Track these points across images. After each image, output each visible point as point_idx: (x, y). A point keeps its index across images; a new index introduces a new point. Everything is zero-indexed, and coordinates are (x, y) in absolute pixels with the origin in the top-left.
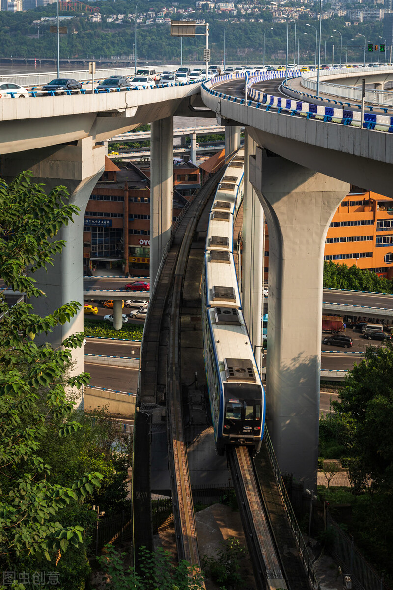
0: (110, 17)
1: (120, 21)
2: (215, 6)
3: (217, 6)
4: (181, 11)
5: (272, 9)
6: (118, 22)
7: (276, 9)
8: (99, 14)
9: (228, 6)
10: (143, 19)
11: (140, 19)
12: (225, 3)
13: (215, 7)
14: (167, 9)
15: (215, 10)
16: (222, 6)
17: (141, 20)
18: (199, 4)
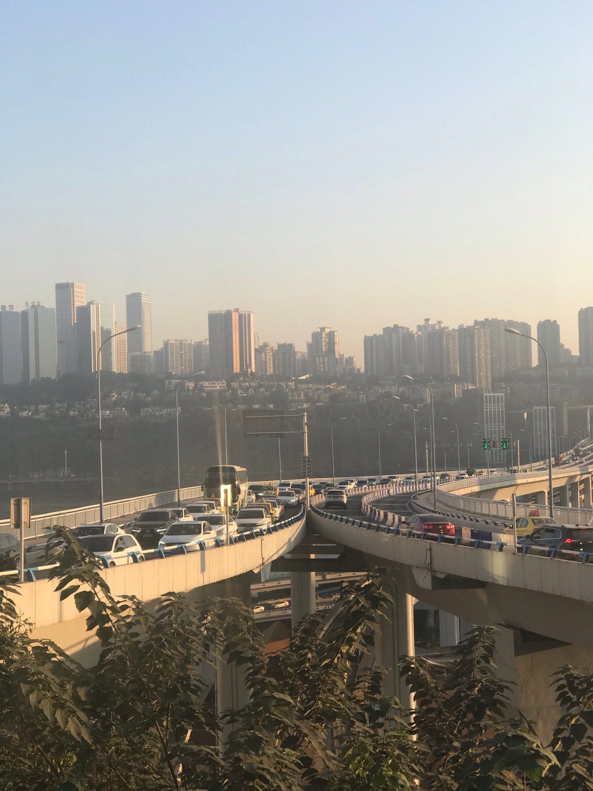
0: (25, 410)
1: (41, 414)
2: (196, 385)
3: (198, 386)
4: (141, 395)
5: (287, 387)
6: (38, 417)
7: (294, 387)
8: (6, 405)
9: (216, 385)
10: (79, 412)
11: (74, 411)
12: (211, 380)
13: (195, 387)
14: (119, 394)
15: (197, 391)
16: (207, 385)
17: (77, 413)
18: (170, 383)
